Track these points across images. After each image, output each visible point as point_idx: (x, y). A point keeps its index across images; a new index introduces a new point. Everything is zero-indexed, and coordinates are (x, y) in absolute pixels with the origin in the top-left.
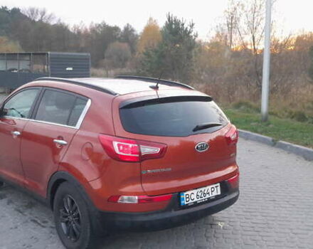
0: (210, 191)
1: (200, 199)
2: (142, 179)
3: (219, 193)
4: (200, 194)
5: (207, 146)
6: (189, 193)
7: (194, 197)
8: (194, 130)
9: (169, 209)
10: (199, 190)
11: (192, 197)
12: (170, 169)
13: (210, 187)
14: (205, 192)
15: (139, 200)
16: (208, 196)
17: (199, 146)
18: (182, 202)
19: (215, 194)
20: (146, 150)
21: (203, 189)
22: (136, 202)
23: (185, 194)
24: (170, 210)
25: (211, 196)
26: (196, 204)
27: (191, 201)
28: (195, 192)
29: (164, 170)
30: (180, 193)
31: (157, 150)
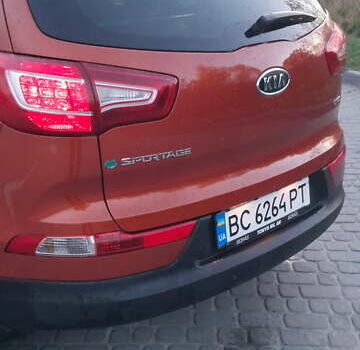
0: (287, 199)
1: (264, 223)
2: (105, 185)
3: (307, 202)
4: (263, 211)
5: (285, 78)
6: (238, 211)
7: (249, 219)
8: (250, 33)
9: (186, 263)
10: (262, 200)
11: (245, 219)
12: (187, 151)
13: (286, 190)
14: (277, 204)
15: (99, 246)
16: (282, 214)
17: (267, 80)
18: (221, 238)
19: (298, 205)
20: (114, 95)
21: (270, 197)
22: (92, 251)
23: (228, 215)
24: (191, 266)
25: (289, 211)
26: (254, 238)
27: (242, 232)
28: (252, 206)
29: (169, 154)
30: (214, 215)
31: (149, 96)
